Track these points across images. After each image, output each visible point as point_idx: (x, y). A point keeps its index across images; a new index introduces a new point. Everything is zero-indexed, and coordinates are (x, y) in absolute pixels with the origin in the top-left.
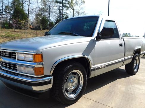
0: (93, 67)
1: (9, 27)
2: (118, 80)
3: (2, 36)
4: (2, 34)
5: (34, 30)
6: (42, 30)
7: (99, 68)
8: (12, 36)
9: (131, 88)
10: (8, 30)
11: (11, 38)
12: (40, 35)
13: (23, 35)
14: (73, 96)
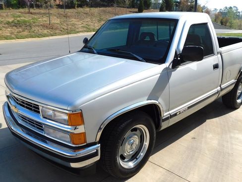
0: (165, 114)
1: (19, 4)
2: (208, 121)
3: (8, 23)
4: (8, 20)
5: (63, 8)
6: (78, 7)
7: (176, 115)
8: (25, 22)
9: (228, 142)
10: (18, 10)
11: (23, 27)
12: (75, 18)
13: (44, 19)
14: (131, 165)
